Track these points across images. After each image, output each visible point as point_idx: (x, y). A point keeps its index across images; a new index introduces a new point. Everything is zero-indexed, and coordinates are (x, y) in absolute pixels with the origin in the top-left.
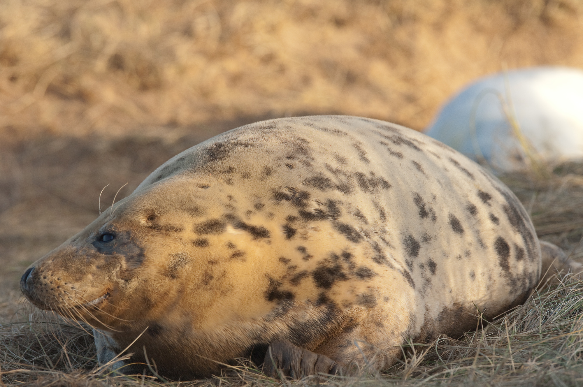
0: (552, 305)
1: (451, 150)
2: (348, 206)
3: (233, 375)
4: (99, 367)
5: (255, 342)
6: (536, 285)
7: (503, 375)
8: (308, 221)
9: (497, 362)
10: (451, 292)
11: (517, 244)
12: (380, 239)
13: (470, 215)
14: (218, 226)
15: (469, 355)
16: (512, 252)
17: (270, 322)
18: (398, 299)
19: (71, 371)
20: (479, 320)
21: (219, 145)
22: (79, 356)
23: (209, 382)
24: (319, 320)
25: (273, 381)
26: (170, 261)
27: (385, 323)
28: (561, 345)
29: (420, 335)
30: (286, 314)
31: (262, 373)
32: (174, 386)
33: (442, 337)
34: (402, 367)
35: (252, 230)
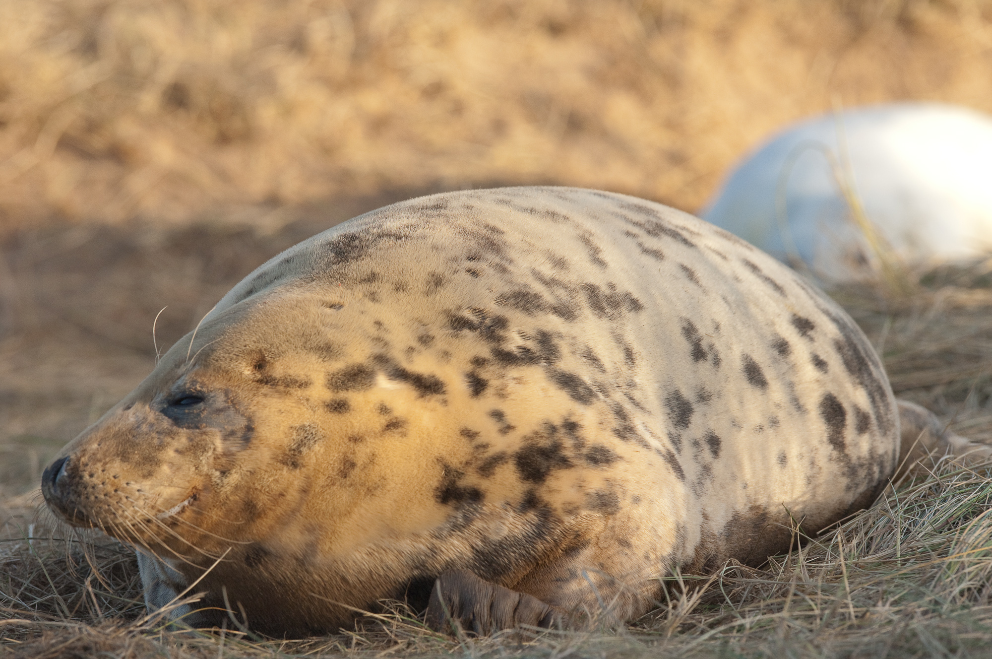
0: (918, 510)
1: (746, 246)
2: (571, 341)
3: (376, 629)
4: (147, 614)
6: (891, 477)
7: (834, 629)
8: (507, 366)
9: (824, 606)
10: (745, 487)
11: (859, 405)
12: (625, 397)
13: (778, 357)
14: (364, 375)
15: (777, 595)
16: (851, 420)
17: (442, 539)
18: (656, 500)
19: (100, 622)
20: (793, 534)
21: (352, 238)
22: (114, 596)
23: (334, 642)
24: (524, 536)
25: (444, 640)
26: (292, 437)
27: (634, 541)
28: (933, 577)
29: (693, 560)
30: (469, 526)
31: (424, 625)
32: (275, 648)
33: (731, 564)
34: (662, 614)
35: (417, 381)
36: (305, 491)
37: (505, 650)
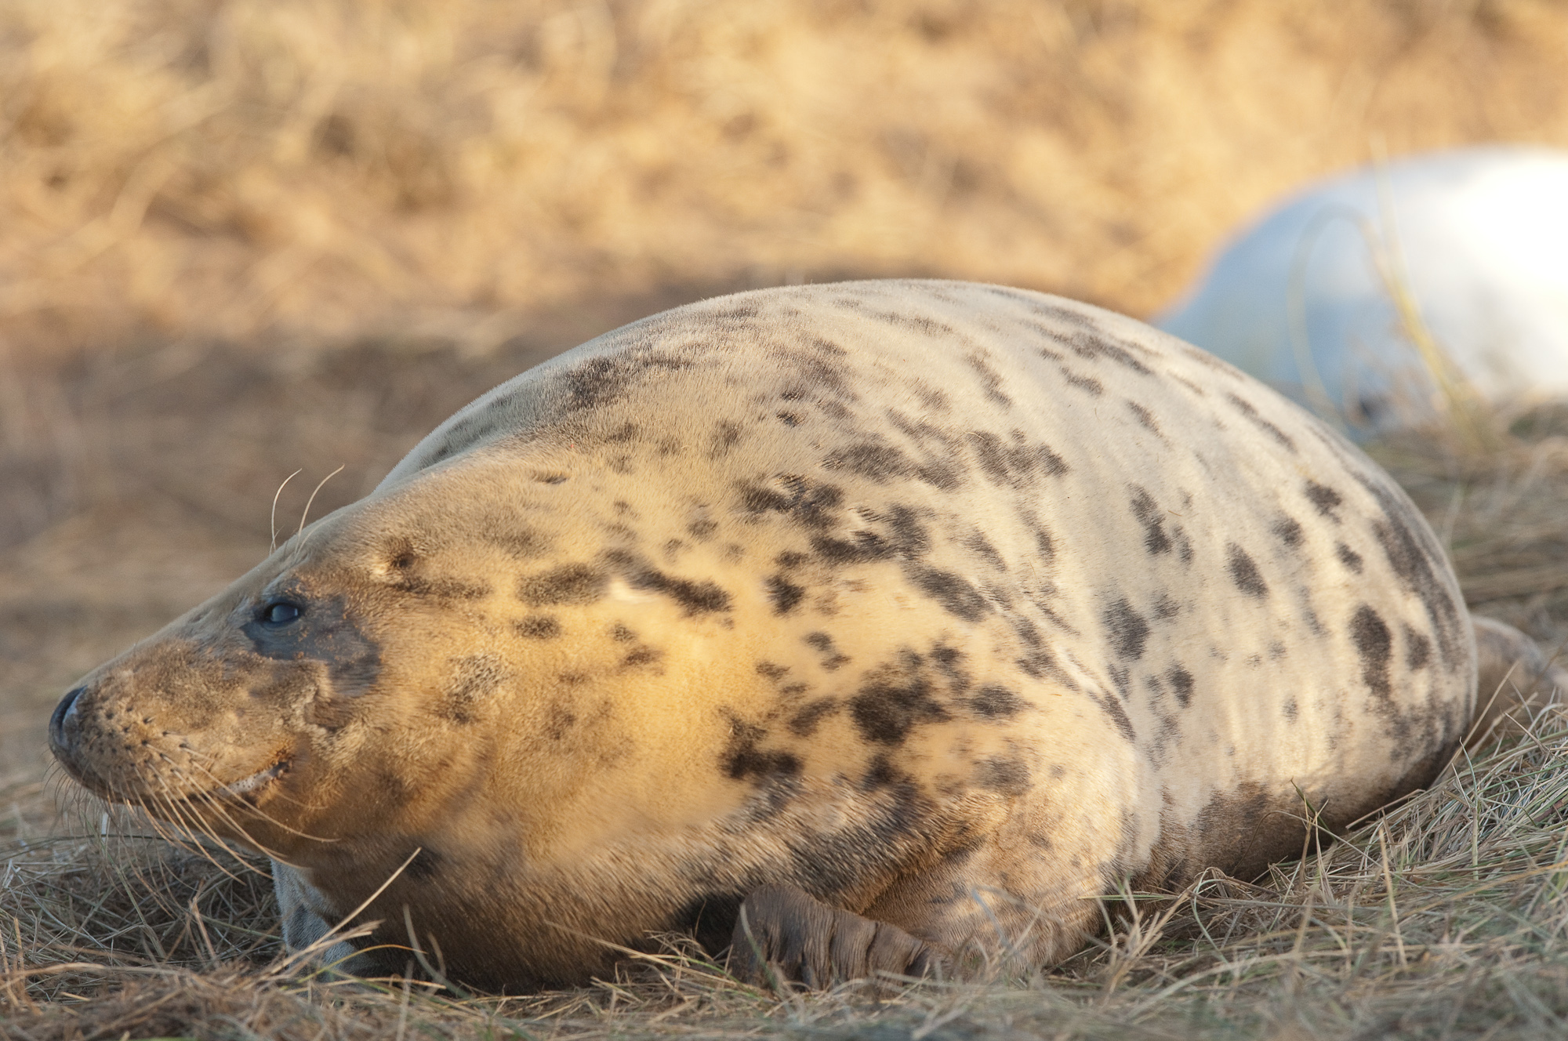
0: (1506, 791)
1: (1233, 374)
2: (949, 521)
3: (649, 978)
4: (287, 956)
5: (700, 889)
6: (1464, 737)
7: (1373, 978)
8: (836, 564)
9: (1358, 942)
10: (1232, 753)
11: (1412, 624)
12: (1037, 610)
13: (1284, 548)
14: (586, 581)
15: (1283, 925)
16: (1399, 647)
17: (738, 835)
18: (1089, 773)
19: (213, 968)
20: (1308, 829)
21: (603, 365)
22: (235, 927)
23: (582, 998)
24: (873, 827)
25: (756, 995)
26: (453, 675)
27: (1055, 837)
28: (1530, 897)
29: (1150, 868)
31: (725, 972)
32: (489, 1008)
33: (1209, 875)
34: (1101, 956)
35: (682, 592)
36: (485, 758)
37: (852, 1012)
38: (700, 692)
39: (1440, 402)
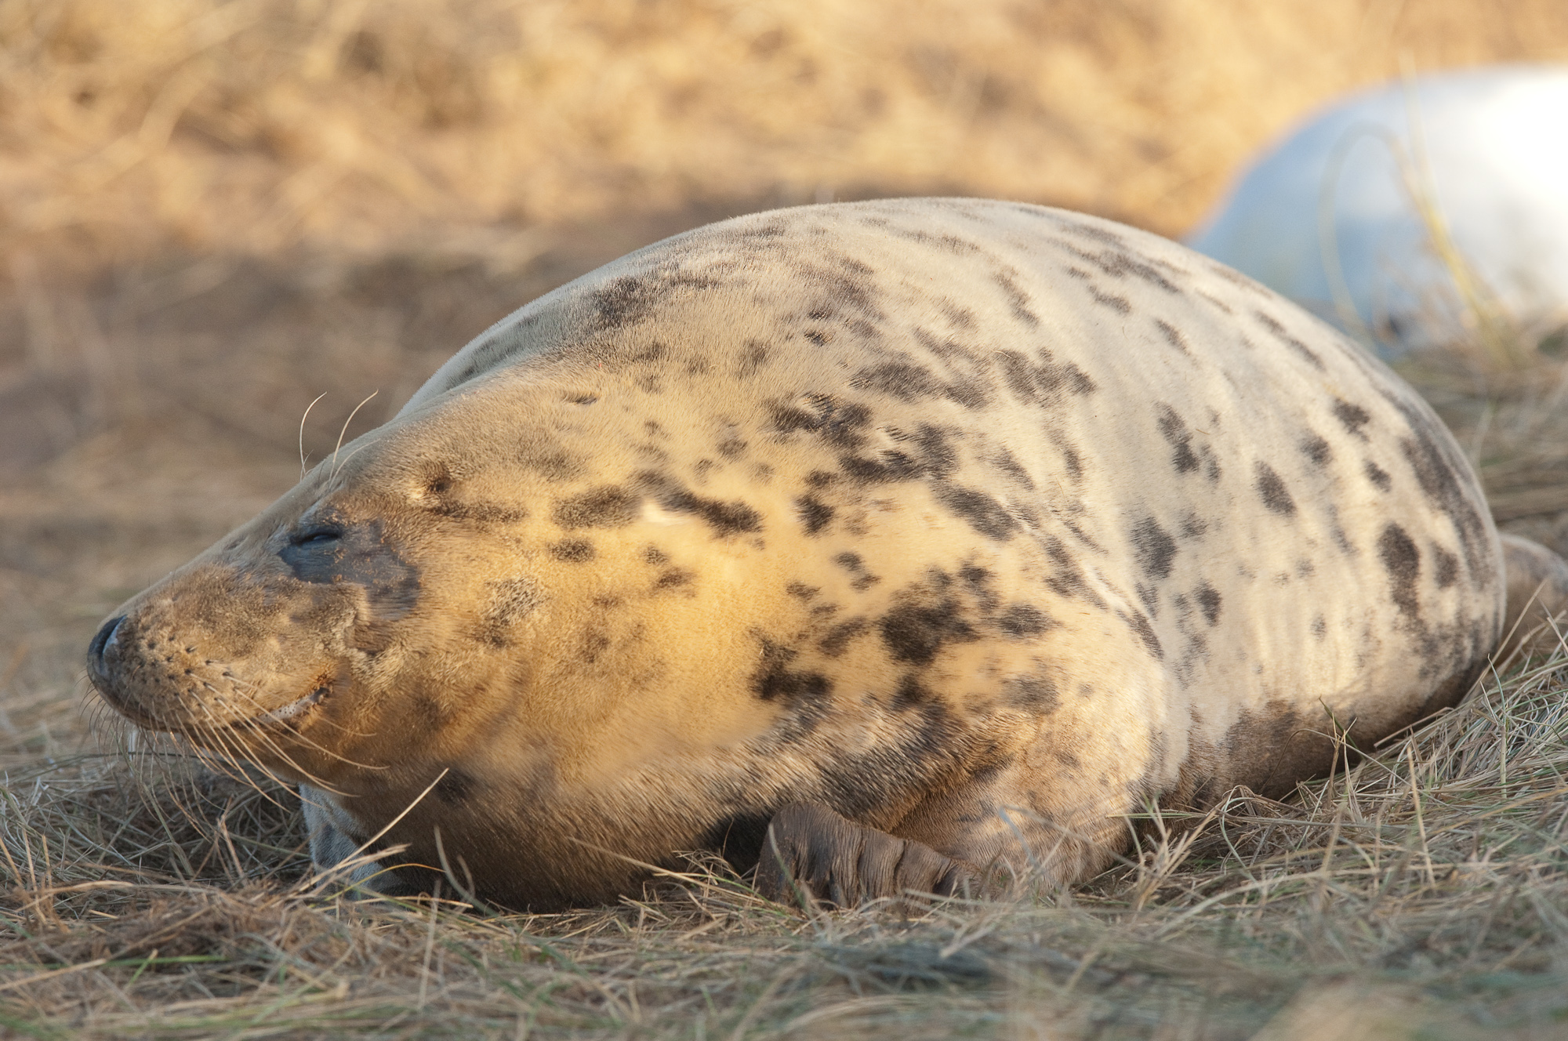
0: (1534, 709)
1: (1261, 292)
2: (977, 440)
3: (677, 897)
4: (315, 874)
5: (729, 809)
6: (1493, 655)
7: (1401, 896)
8: (865, 484)
9: (1386, 860)
10: (1260, 671)
11: (1441, 542)
12: (1065, 528)
13: (1312, 467)
14: (619, 504)
15: (1310, 844)
16: (1427, 565)
17: (767, 756)
18: (1118, 691)
19: (241, 886)
20: (1337, 747)
21: (630, 285)
22: (263, 845)
23: (610, 916)
24: (902, 747)
25: (784, 913)
26: (490, 599)
27: (1083, 756)
28: (1558, 815)
29: (1177, 786)
30: (811, 734)
31: (752, 890)
32: (517, 926)
33: (1237, 794)
34: (1129, 874)
35: (713, 513)
36: (520, 682)
37: (880, 930)
38: (731, 613)
39: (1469, 319)
